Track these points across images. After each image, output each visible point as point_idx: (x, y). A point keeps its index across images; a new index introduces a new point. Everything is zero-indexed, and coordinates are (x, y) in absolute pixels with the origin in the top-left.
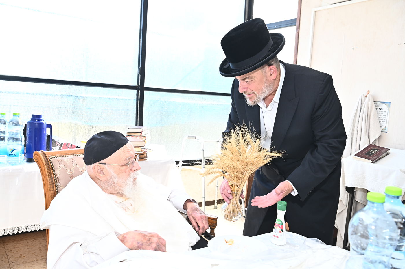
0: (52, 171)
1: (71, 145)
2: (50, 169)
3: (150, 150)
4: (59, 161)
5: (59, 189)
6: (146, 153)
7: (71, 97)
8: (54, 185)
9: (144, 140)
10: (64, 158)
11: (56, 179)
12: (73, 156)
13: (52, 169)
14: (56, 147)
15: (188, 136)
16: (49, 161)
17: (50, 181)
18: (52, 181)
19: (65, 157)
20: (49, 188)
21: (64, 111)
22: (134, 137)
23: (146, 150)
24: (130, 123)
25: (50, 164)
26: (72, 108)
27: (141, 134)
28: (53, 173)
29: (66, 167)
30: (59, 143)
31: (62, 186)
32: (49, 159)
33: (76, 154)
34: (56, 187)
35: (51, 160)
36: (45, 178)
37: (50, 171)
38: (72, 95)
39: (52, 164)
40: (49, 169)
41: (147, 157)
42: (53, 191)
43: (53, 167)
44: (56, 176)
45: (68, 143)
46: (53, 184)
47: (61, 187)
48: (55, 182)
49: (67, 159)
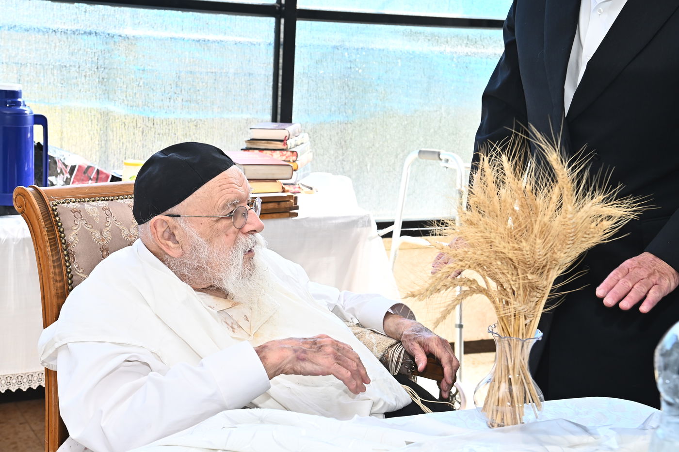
0: (58, 235)
1: (98, 170)
2: (53, 230)
3: (308, 187)
4: (74, 211)
5: (74, 278)
6: (296, 198)
7: (93, 37)
8: (64, 268)
9: (294, 161)
10: (86, 205)
11: (68, 255)
12: (107, 200)
13: (59, 231)
14: (56, 177)
15: (420, 152)
16: (51, 212)
17: (55, 259)
18: (59, 259)
19: (88, 201)
20: (52, 276)
21: (76, 78)
22: (265, 152)
23: (297, 190)
24: (257, 112)
25: (53, 219)
26: (96, 70)
27: (284, 145)
28: (61, 241)
29: (90, 226)
30: (66, 166)
31: (81, 271)
32: (52, 206)
33: (114, 197)
34: (68, 273)
35: (56, 209)
36: (43, 251)
37: (54, 234)
38: (97, 32)
39: (57, 218)
40: (51, 231)
41: (297, 208)
42: (60, 281)
43: (62, 225)
44: (69, 248)
45: (89, 167)
46: (60, 266)
47: (81, 275)
48: (66, 261)
49: (92, 208)
